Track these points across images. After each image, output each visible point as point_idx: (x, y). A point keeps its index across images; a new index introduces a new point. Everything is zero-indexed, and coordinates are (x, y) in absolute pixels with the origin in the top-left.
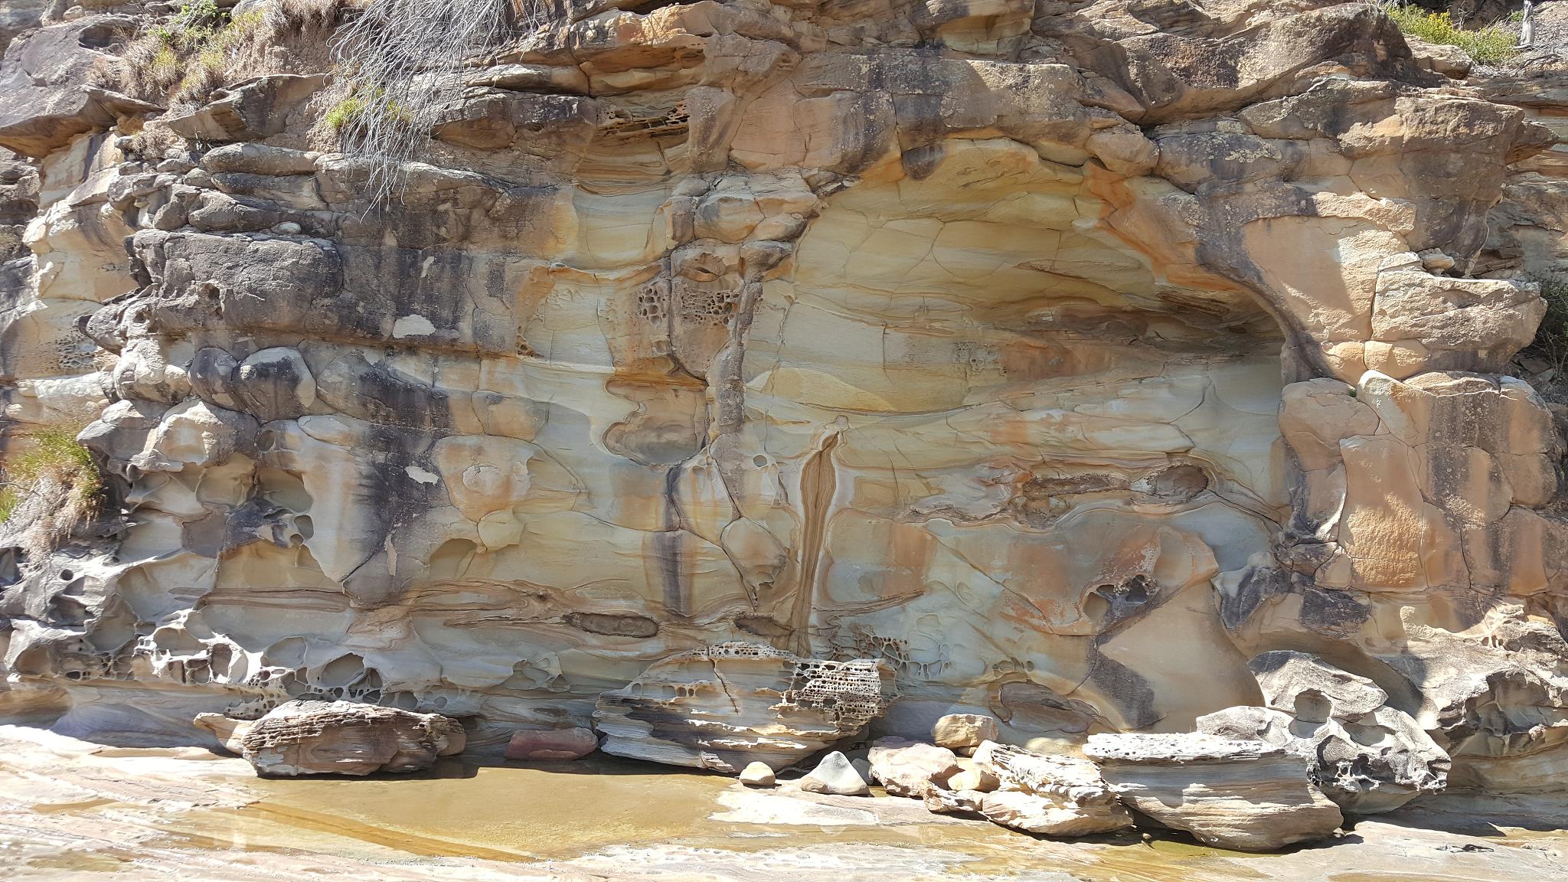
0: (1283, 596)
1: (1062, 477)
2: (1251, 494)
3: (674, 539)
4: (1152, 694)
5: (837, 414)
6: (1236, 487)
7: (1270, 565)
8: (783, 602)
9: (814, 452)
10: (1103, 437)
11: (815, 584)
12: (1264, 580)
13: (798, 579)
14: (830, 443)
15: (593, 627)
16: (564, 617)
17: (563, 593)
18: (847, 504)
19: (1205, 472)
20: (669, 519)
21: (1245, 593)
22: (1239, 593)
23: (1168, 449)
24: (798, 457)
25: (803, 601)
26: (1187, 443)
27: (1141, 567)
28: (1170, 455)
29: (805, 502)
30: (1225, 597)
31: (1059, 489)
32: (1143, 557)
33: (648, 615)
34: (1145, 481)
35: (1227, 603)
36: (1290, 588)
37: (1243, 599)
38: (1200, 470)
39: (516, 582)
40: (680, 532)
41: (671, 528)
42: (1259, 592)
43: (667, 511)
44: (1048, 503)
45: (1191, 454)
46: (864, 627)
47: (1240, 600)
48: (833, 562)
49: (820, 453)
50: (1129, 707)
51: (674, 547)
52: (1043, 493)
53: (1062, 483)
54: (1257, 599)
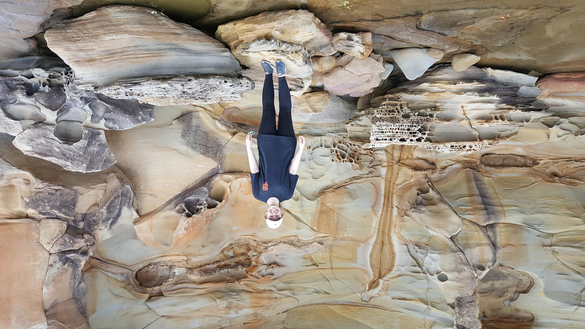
0: (91, 210)
1: (226, 270)
2: (109, 274)
3: (489, 219)
4: (183, 136)
5: (370, 303)
6: (119, 278)
7: (99, 231)
8: (405, 181)
9: (386, 278)
10: (203, 303)
11: (383, 193)
12: (104, 221)
13: (395, 196)
14: (373, 284)
15: (519, 158)
16: (538, 164)
17: (543, 179)
18: (362, 245)
19: (138, 283)
20: (494, 232)
21: (117, 211)
22: (120, 209)
23: (162, 299)
24: (399, 276)
25: (389, 182)
26: (150, 304)
27: (188, 222)
28: (160, 294)
29: (391, 245)
30: (131, 205)
31: (227, 262)
32: (186, 229)
33: (488, 168)
34: (177, 274)
35: (129, 203)
36: (84, 217)
37: (118, 207)
38: (141, 284)
39: (576, 184)
40: (485, 224)
41: (492, 226)
42: (107, 213)
43: (496, 238)
44: (234, 252)
45: (147, 296)
46: (357, 169)
47: (120, 205)
48: (372, 207)
49: (380, 277)
50: (198, 126)
51: (488, 214)
52: (237, 259)
53: (226, 266)
54: (108, 208)
